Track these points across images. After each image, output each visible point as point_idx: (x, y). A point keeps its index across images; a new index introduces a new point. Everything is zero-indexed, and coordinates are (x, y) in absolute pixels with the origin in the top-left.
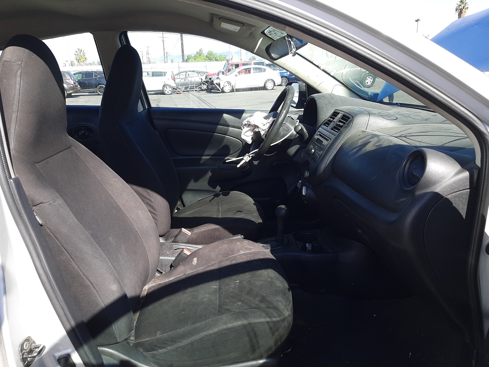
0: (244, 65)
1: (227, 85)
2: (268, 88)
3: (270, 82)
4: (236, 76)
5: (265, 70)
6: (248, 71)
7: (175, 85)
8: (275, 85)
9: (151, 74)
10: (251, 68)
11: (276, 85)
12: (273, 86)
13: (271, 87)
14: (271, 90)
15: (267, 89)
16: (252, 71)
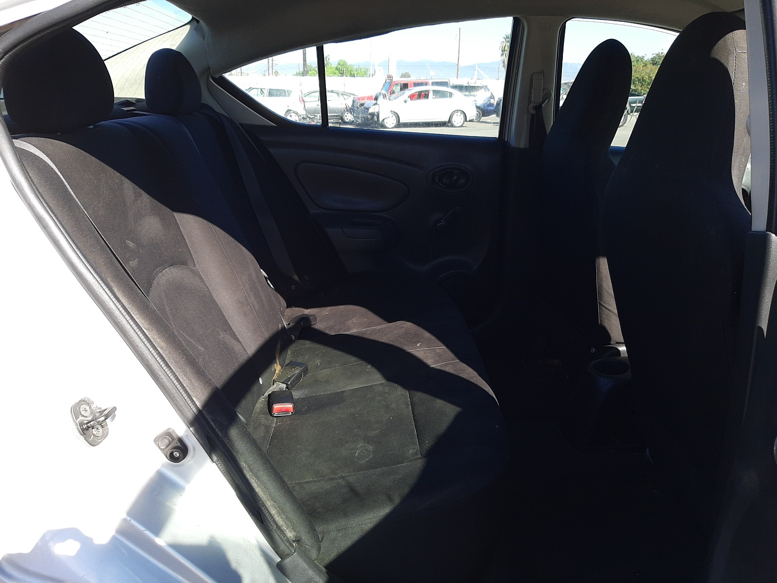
0: (416, 84)
1: (390, 117)
2: (455, 124)
3: (459, 113)
4: (405, 102)
5: (451, 95)
6: (423, 95)
7: (304, 112)
8: (466, 120)
9: (266, 92)
10: (429, 91)
11: (468, 120)
12: (462, 121)
13: (459, 123)
14: (459, 127)
15: (452, 126)
16: (431, 95)
